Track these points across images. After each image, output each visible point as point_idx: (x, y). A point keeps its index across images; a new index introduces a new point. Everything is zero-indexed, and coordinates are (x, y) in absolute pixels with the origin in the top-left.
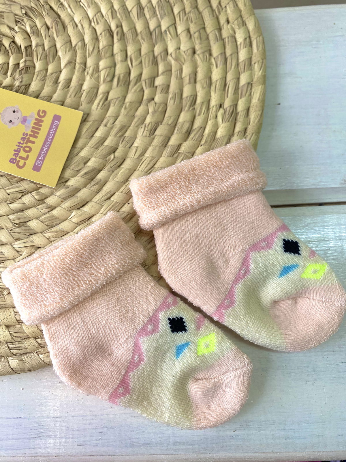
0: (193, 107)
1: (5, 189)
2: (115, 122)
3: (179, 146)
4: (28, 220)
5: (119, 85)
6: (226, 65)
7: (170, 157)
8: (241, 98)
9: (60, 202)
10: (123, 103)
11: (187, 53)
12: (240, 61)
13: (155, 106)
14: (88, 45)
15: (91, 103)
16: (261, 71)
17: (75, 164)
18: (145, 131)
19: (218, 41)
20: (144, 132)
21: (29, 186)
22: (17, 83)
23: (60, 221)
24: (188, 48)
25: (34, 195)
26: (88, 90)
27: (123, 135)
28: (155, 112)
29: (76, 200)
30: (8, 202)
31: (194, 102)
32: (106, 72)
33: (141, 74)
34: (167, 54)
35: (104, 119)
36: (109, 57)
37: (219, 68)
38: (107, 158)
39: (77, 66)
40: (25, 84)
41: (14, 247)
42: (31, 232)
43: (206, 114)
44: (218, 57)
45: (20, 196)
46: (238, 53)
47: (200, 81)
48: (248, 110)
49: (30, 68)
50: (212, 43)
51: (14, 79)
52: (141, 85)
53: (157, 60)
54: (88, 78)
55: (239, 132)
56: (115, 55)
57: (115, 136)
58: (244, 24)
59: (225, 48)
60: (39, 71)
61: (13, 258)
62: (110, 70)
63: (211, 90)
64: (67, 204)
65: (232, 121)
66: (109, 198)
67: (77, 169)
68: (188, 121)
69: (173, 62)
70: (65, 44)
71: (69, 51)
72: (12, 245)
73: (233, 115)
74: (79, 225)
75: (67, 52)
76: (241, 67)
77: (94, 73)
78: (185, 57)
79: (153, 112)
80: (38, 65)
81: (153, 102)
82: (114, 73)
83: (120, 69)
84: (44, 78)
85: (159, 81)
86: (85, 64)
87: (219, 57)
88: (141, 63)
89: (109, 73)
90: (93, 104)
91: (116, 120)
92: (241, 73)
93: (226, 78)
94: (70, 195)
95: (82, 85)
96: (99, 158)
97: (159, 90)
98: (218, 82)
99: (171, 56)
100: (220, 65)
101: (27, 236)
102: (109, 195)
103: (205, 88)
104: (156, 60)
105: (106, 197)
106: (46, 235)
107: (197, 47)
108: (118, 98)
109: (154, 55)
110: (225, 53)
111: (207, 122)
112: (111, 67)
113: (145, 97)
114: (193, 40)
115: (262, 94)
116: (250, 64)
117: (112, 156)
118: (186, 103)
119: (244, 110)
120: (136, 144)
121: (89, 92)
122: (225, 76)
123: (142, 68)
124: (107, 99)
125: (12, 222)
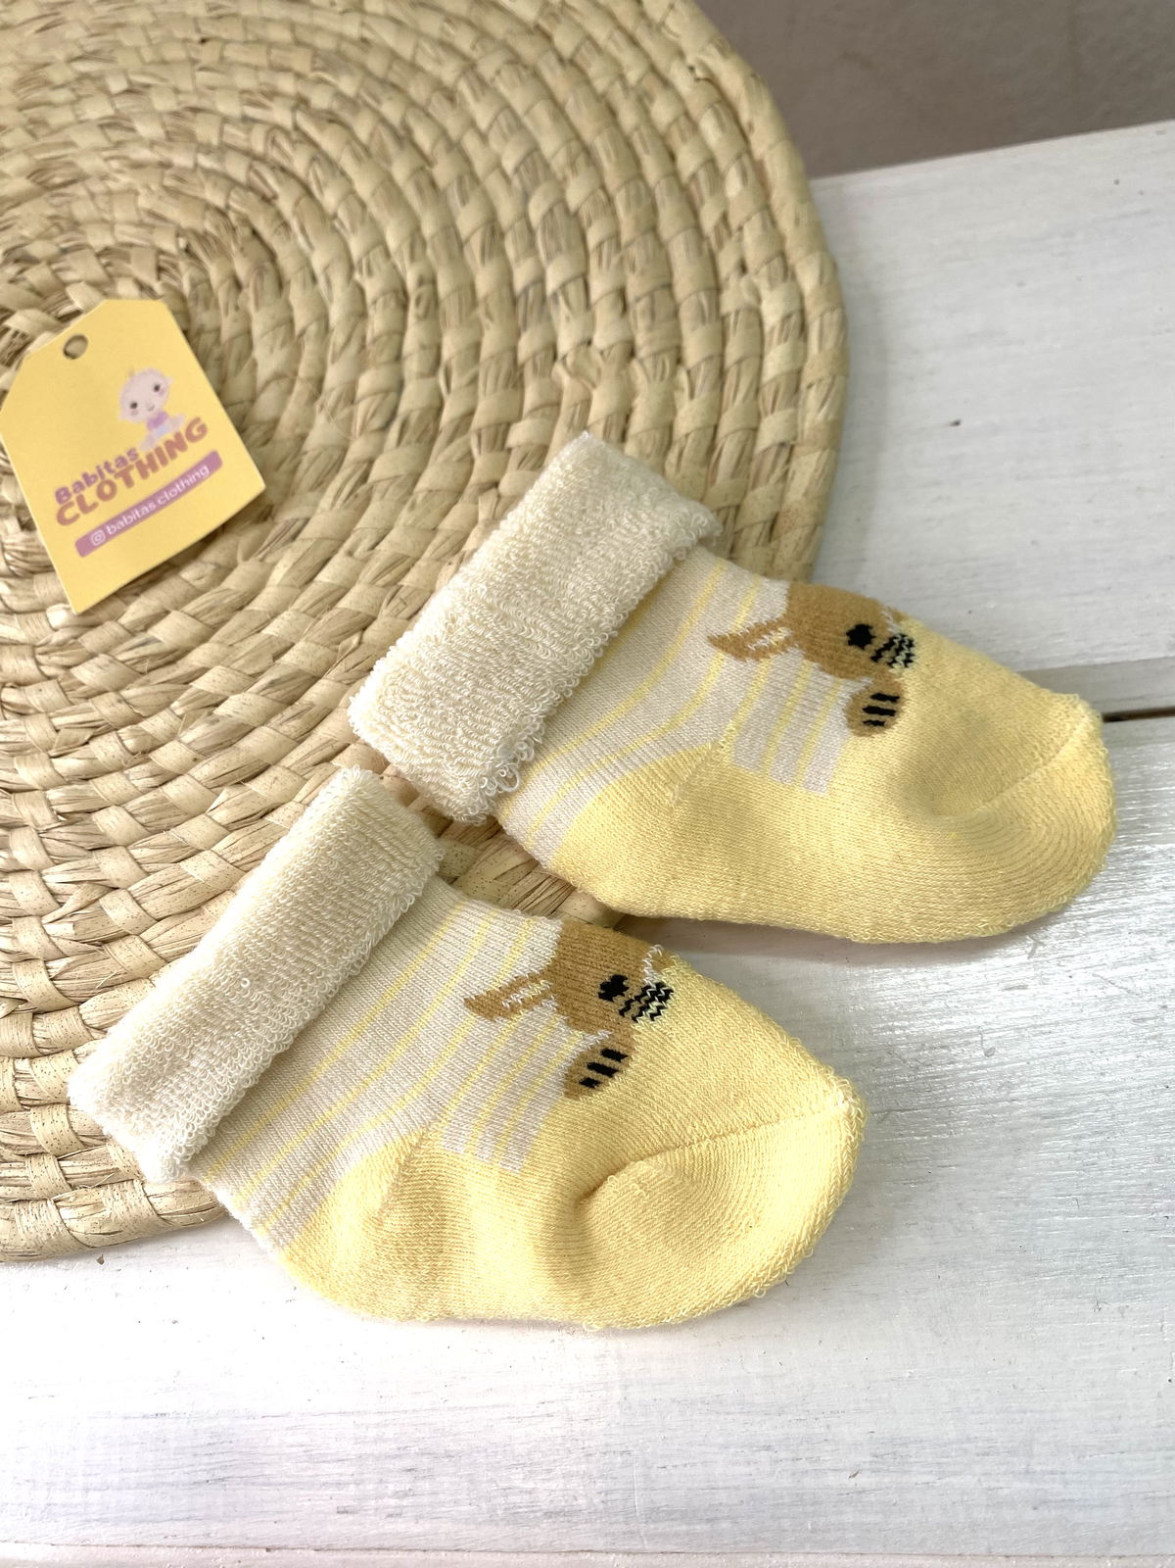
1: (51, 714)
2: (377, 544)
4: (96, 807)
5: (404, 442)
6: (722, 390)
8: (754, 487)
9: (191, 760)
10: (410, 493)
11: (610, 354)
12: (765, 378)
13: (498, 503)
14: (335, 329)
15: (319, 489)
16: (825, 408)
17: (247, 658)
19: (703, 320)
21: (112, 708)
23: (183, 817)
24: (612, 340)
25: (123, 736)
26: (316, 453)
27: (395, 582)
29: (234, 759)
30: (53, 753)
32: (373, 402)
33: (471, 413)
34: (555, 357)
35: (348, 535)
36: (386, 363)
37: (696, 400)
38: (338, 643)
39: (298, 387)
41: (44, 882)
42: (97, 841)
44: (698, 366)
45: (87, 738)
46: (761, 357)
47: (636, 435)
48: (773, 525)
50: (686, 326)
52: (468, 440)
53: (522, 376)
54: (320, 419)
56: (406, 358)
57: (373, 583)
58: (789, 273)
59: (724, 343)
61: (39, 911)
62: (384, 399)
63: (667, 463)
64: (206, 770)
66: (327, 760)
67: (252, 670)
69: (566, 380)
70: (274, 328)
71: (283, 345)
72: (41, 876)
74: (231, 831)
75: (278, 346)
76: (766, 395)
77: (341, 404)
78: (603, 366)
79: (487, 520)
81: (492, 493)
82: (396, 407)
83: (412, 399)
85: (519, 434)
86: (319, 381)
87: (703, 367)
88: (474, 380)
89: (379, 406)
90: (324, 491)
91: (383, 538)
92: (763, 414)
93: (716, 428)
94: (219, 742)
95: (303, 437)
96: (317, 644)
97: (514, 459)
98: (690, 440)
99: (564, 363)
100: (701, 389)
101: (86, 853)
102: (328, 751)
103: (648, 456)
104: (518, 374)
105: (318, 756)
106: (136, 853)
107: (641, 339)
108: (396, 478)
109: (515, 360)
110: (722, 356)
112: (386, 392)
113: (473, 479)
114: (631, 320)
115: (820, 477)
116: (795, 390)
117: (355, 640)
119: (761, 522)
121: (318, 457)
122: (713, 423)
123: (474, 395)
124: (364, 478)
125: (53, 810)
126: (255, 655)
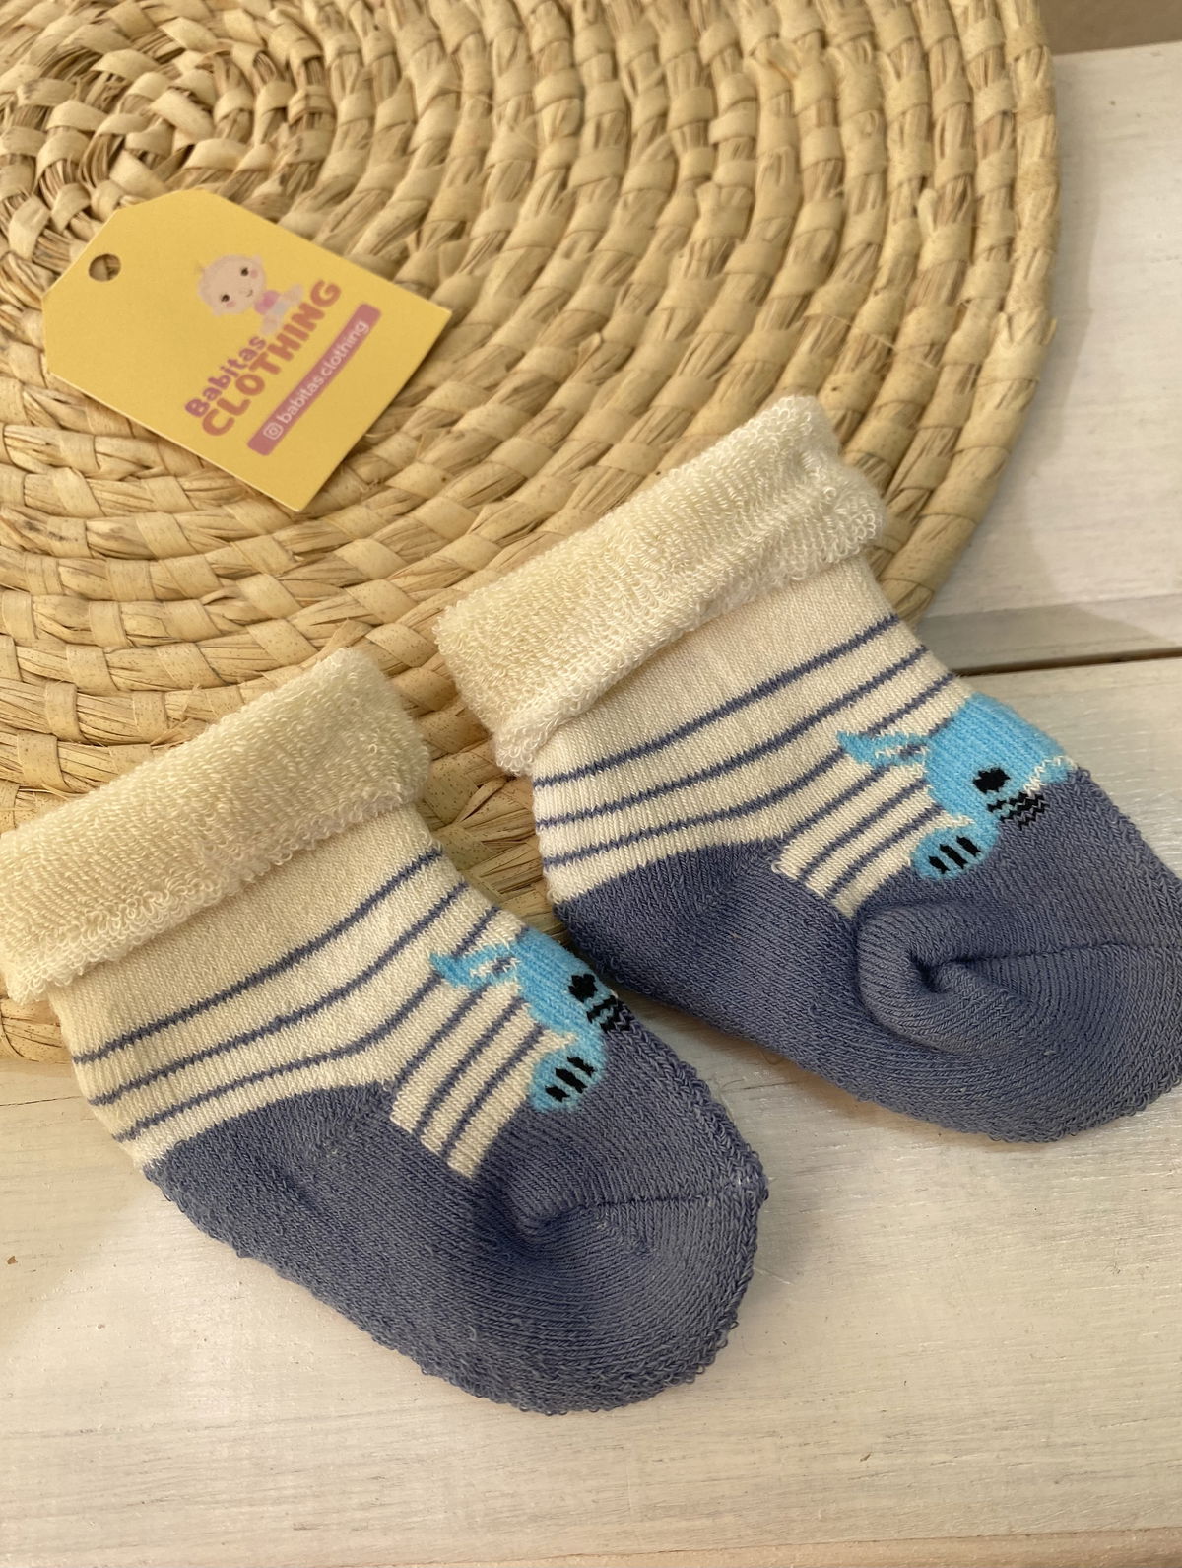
0: (838, 190)
2: (595, 245)
3: (806, 298)
4: (335, 543)
5: (601, 144)
6: (927, 70)
7: (780, 328)
8: (985, 155)
9: (439, 479)
10: (617, 195)
11: (804, 43)
12: (969, 57)
13: (720, 193)
14: (495, 45)
15: (516, 198)
16: (1041, 75)
17: (478, 370)
18: (695, 264)
19: (894, 6)
20: (689, 265)
22: (284, 158)
23: (441, 540)
24: (803, 30)
26: (508, 161)
27: (623, 279)
28: (719, 208)
29: (488, 473)
31: (838, 177)
32: (558, 109)
33: (664, 115)
34: (740, 54)
35: (558, 241)
36: (563, 69)
37: (906, 79)
38: (577, 345)
39: (467, 102)
40: (308, 158)
41: (294, 626)
42: (349, 576)
43: (882, 205)
44: (898, 49)
46: (958, 38)
47: (851, 116)
48: (1011, 188)
49: (324, 116)
50: (876, 12)
51: (273, 147)
52: (669, 141)
53: (710, 74)
54: (501, 130)
55: (991, 249)
56: (581, 65)
57: (601, 281)
59: (917, 26)
60: (350, 122)
61: (295, 659)
62: (570, 103)
63: (888, 140)
64: (464, 484)
65: (964, 219)
66: (594, 462)
67: (485, 383)
68: (827, 228)
69: (761, 73)
70: (424, 45)
71: (439, 61)
72: (289, 621)
73: (967, 204)
74: (503, 548)
75: (434, 65)
76: (974, 71)
77: (522, 115)
78: (799, 56)
79: (712, 209)
80: (346, 106)
81: (709, 187)
82: (583, 112)
83: (598, 101)
84: (364, 142)
85: (719, 130)
86: (490, 94)
87: (903, 49)
88: (663, 80)
89: (566, 113)
90: (522, 201)
91: (600, 239)
92: (975, 89)
93: (929, 106)
94: (468, 457)
95: (483, 153)
96: (554, 347)
97: (724, 152)
98: (909, 117)
99: (755, 59)
100: (908, 72)
101: (339, 590)
102: (592, 453)
103: (869, 135)
104: (706, 72)
105: (580, 461)
106: (399, 582)
107: (832, 28)
108: (600, 180)
109: (699, 61)
110: (918, 38)
111: (884, 231)
112: (570, 97)
113: (685, 172)
114: (818, 8)
115: (1053, 138)
116: (1002, 65)
117: (596, 339)
118: (814, 180)
119: (1000, 187)
120: (666, 301)
121: (509, 166)
122: (926, 99)
123: (666, 95)
124: (564, 185)
125: (287, 551)
126: (489, 366)
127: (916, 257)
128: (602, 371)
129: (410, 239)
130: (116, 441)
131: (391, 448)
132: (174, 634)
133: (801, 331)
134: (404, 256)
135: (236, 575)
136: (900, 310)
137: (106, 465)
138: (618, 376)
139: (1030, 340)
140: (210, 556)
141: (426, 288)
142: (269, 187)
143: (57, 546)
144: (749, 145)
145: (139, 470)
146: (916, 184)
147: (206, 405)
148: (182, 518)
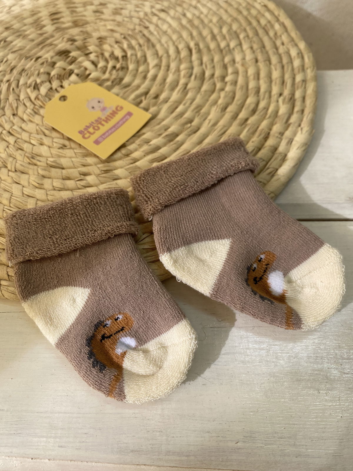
0: (258, 95)
2: (192, 103)
3: (247, 120)
4: (114, 169)
5: (196, 80)
6: (284, 69)
7: (239, 126)
8: (298, 90)
9: (143, 155)
10: (199, 92)
11: (251, 61)
12: (295, 67)
13: (226, 93)
14: (172, 56)
15: (172, 90)
17: (157, 130)
18: (218, 109)
19: (275, 55)
22: (113, 77)
24: (251, 58)
27: (198, 111)
28: (225, 97)
29: (157, 155)
31: (258, 92)
32: (186, 71)
33: (214, 74)
34: (235, 62)
35: (182, 101)
36: (187, 63)
37: (278, 71)
38: (184, 126)
39: (162, 68)
40: (120, 77)
43: (269, 99)
44: (276, 64)
46: (292, 62)
47: (263, 78)
48: (304, 98)
49: (125, 69)
50: (271, 55)
51: (111, 75)
52: (214, 80)
53: (226, 66)
54: (171, 75)
55: (298, 111)
56: (193, 62)
58: (296, 45)
59: (282, 59)
60: (132, 71)
63: (272, 84)
64: (149, 158)
65: (291, 104)
67: (158, 133)
68: (254, 104)
69: (240, 67)
70: (153, 55)
71: (157, 59)
73: (292, 100)
75: (155, 59)
76: (296, 71)
77: (176, 72)
78: (250, 64)
80: (131, 67)
84: (135, 75)
85: (228, 79)
88: (214, 67)
96: (178, 126)
97: (228, 84)
98: (278, 80)
99: (239, 64)
101: (112, 181)
103: (267, 83)
107: (259, 58)
108: (195, 88)
109: (224, 63)
110: (282, 62)
111: (269, 105)
112: (189, 68)
113: (217, 89)
114: (256, 54)
115: (316, 87)
116: (303, 70)
117: (189, 125)
118: (252, 92)
119: (300, 98)
120: (209, 118)
121: (171, 83)
122: (283, 76)
123: (214, 70)
124: (185, 88)
125: (100, 169)
126: (160, 129)
127: (277, 112)
128: (190, 133)
129: (143, 98)
130: (59, 140)
131: (131, 147)
132: (66, 188)
133: (244, 128)
134: (141, 102)
135: (85, 174)
136: (272, 124)
137: (55, 145)
138: (194, 135)
139: (307, 133)
140: (79, 169)
141: (146, 109)
142: (109, 83)
143: (38, 163)
144: (235, 83)
145: (64, 147)
146: (279, 95)
147: (84, 132)
148: (73, 159)
